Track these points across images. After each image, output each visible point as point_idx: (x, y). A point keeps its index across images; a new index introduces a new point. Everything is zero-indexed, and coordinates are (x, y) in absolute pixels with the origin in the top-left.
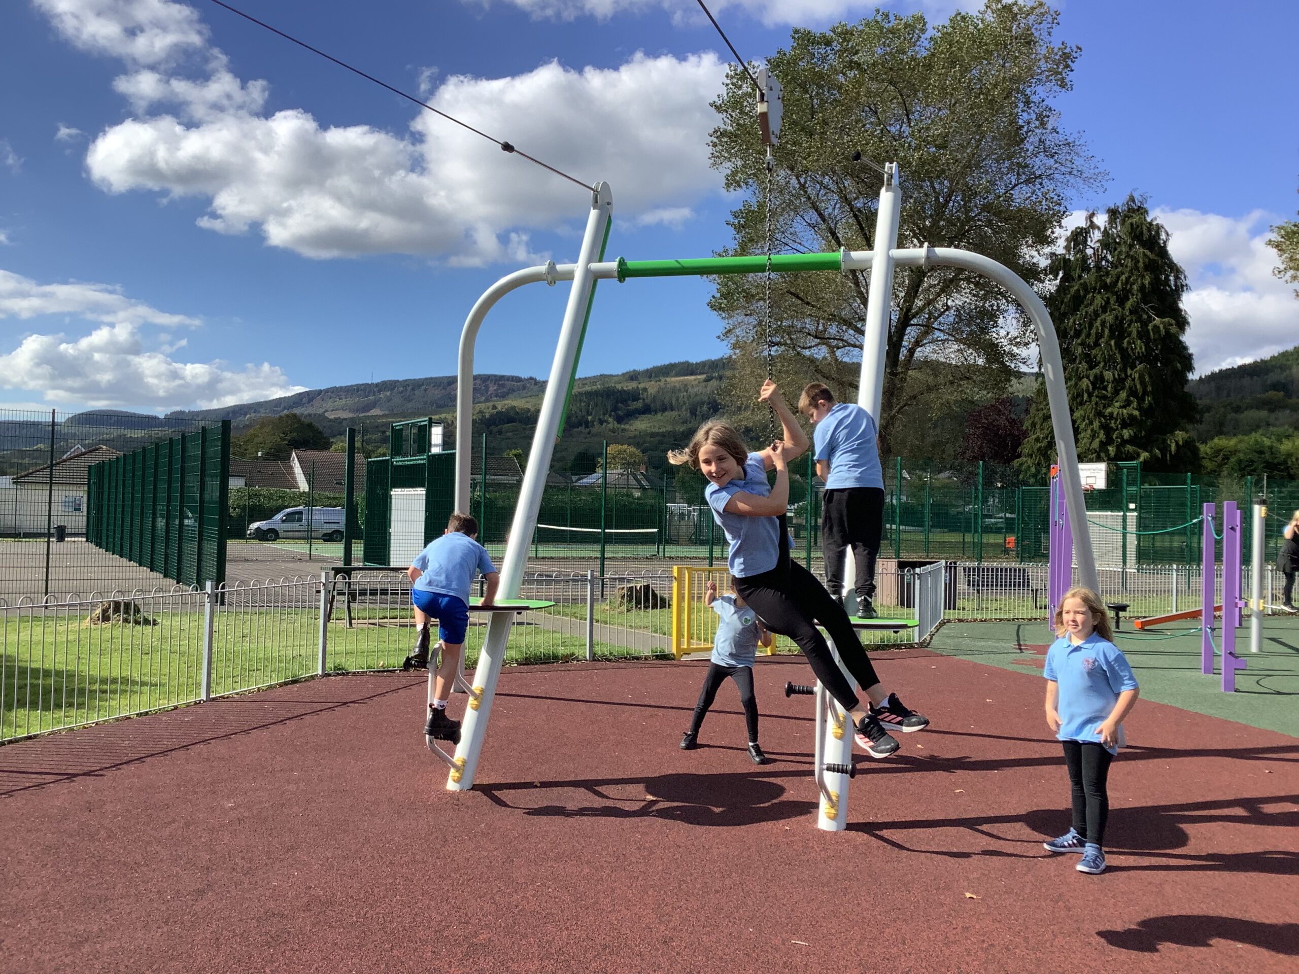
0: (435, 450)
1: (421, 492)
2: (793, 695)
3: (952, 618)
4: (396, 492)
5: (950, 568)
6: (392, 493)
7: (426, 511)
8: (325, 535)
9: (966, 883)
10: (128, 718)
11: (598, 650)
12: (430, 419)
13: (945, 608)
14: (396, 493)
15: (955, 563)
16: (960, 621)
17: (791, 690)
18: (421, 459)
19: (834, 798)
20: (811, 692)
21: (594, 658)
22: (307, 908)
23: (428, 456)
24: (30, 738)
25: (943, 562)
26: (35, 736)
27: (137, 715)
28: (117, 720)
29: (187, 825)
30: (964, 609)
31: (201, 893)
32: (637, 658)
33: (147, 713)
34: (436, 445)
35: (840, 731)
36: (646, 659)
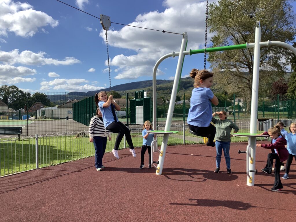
0: (145, 97)
1: (142, 107)
2: (240, 153)
4: (137, 107)
5: (272, 121)
7: (144, 111)
8: (121, 117)
10: (86, 158)
11: (186, 142)
12: (144, 90)
17: (240, 152)
18: (142, 99)
19: (251, 178)
20: (245, 153)
21: (185, 144)
23: (144, 99)
24: (66, 162)
25: (270, 119)
26: (67, 162)
28: (83, 158)
29: (101, 182)
31: (105, 197)
32: (196, 144)
33: (89, 157)
34: (145, 96)
35: (252, 162)
36: (198, 144)
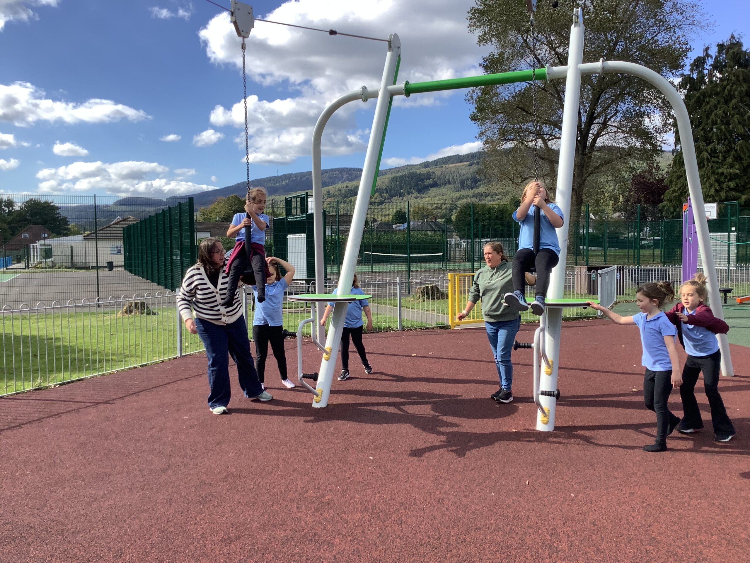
0: (311, 211)
1: (303, 236)
3: (621, 300)
5: (620, 270)
6: (288, 237)
7: (307, 247)
9: (631, 464)
10: (135, 368)
11: (405, 324)
12: (307, 193)
13: (617, 294)
14: (289, 237)
15: (623, 267)
16: (626, 301)
18: (303, 217)
19: (546, 411)
20: (530, 347)
21: (403, 328)
22: (225, 479)
23: (307, 215)
24: (79, 380)
25: (616, 266)
26: (82, 380)
27: (141, 366)
28: (129, 369)
29: (161, 430)
30: (629, 294)
31: (164, 471)
32: (428, 328)
33: (146, 365)
34: (311, 209)
35: (549, 370)
36: (433, 328)
